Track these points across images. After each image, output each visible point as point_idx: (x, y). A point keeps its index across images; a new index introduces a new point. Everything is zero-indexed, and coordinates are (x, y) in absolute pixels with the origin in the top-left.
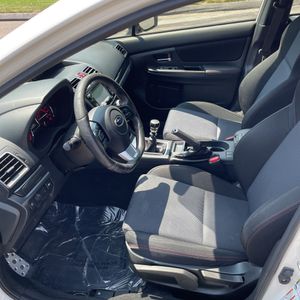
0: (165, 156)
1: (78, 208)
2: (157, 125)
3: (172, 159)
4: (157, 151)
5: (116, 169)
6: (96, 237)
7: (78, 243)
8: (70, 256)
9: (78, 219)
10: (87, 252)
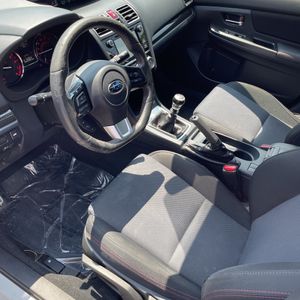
0: (178, 142)
1: (74, 160)
2: (181, 103)
3: (185, 147)
4: (173, 132)
5: (87, 146)
6: (78, 198)
7: (59, 196)
8: (45, 208)
9: (71, 171)
10: (62, 211)
